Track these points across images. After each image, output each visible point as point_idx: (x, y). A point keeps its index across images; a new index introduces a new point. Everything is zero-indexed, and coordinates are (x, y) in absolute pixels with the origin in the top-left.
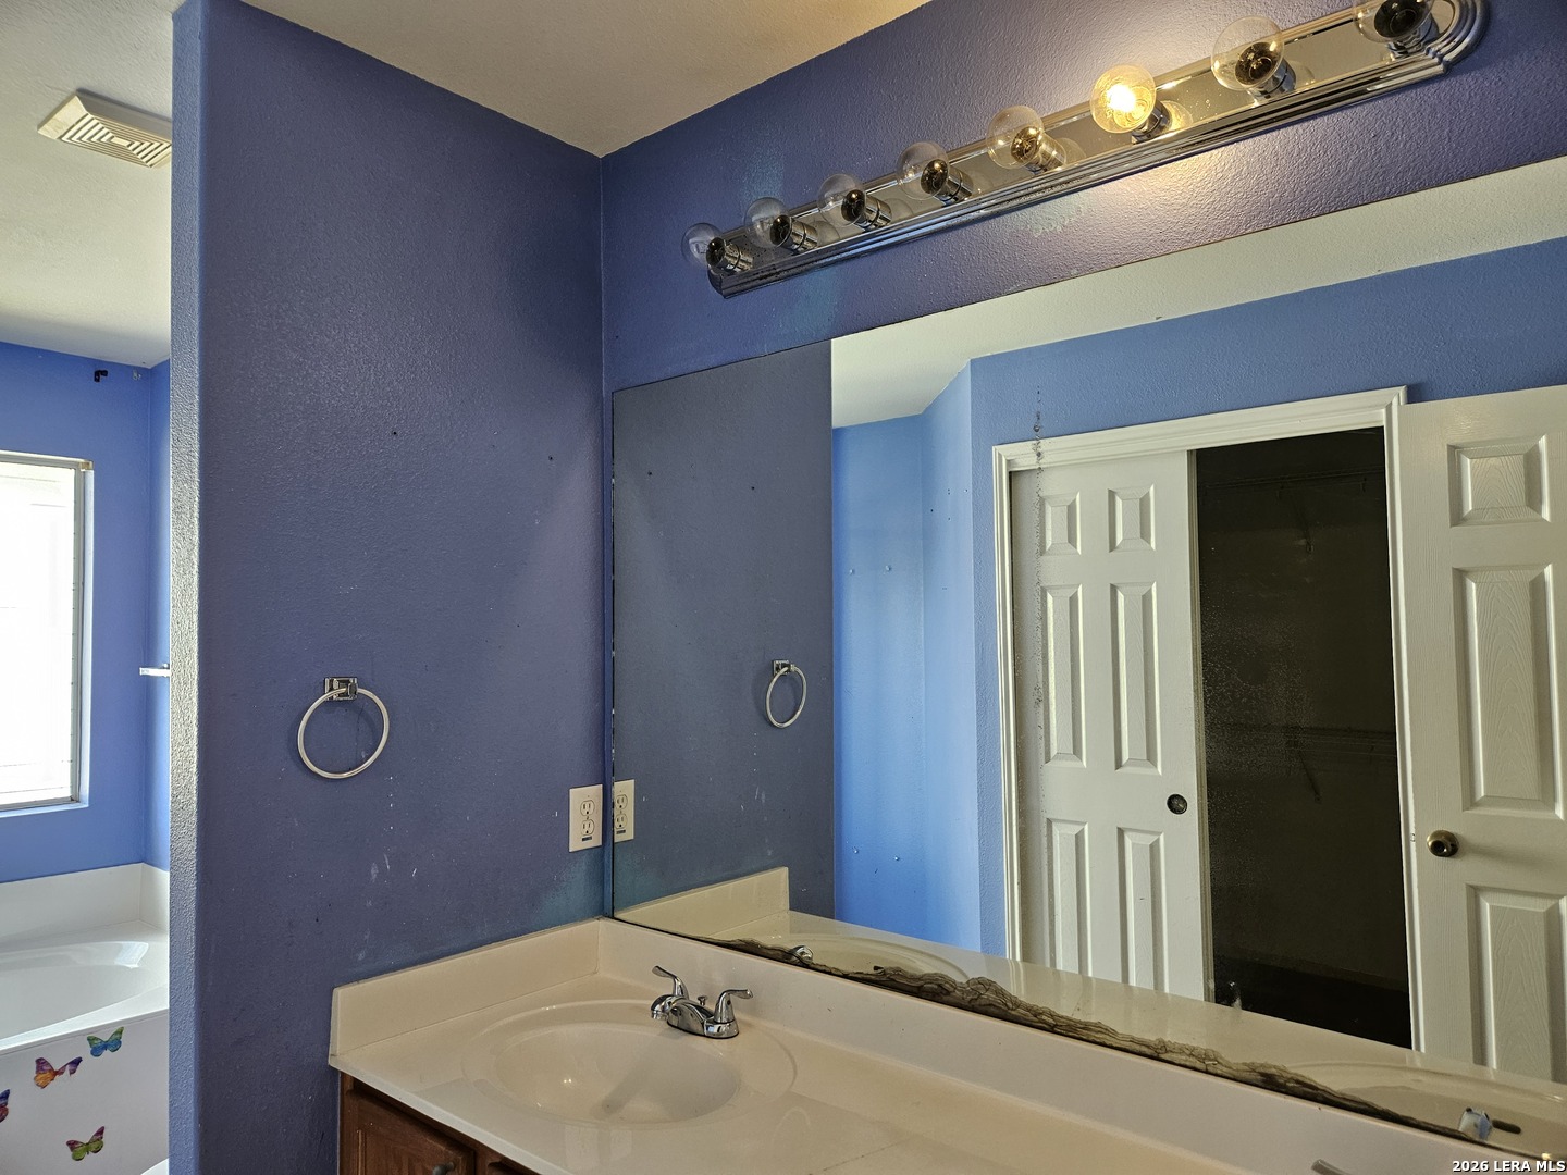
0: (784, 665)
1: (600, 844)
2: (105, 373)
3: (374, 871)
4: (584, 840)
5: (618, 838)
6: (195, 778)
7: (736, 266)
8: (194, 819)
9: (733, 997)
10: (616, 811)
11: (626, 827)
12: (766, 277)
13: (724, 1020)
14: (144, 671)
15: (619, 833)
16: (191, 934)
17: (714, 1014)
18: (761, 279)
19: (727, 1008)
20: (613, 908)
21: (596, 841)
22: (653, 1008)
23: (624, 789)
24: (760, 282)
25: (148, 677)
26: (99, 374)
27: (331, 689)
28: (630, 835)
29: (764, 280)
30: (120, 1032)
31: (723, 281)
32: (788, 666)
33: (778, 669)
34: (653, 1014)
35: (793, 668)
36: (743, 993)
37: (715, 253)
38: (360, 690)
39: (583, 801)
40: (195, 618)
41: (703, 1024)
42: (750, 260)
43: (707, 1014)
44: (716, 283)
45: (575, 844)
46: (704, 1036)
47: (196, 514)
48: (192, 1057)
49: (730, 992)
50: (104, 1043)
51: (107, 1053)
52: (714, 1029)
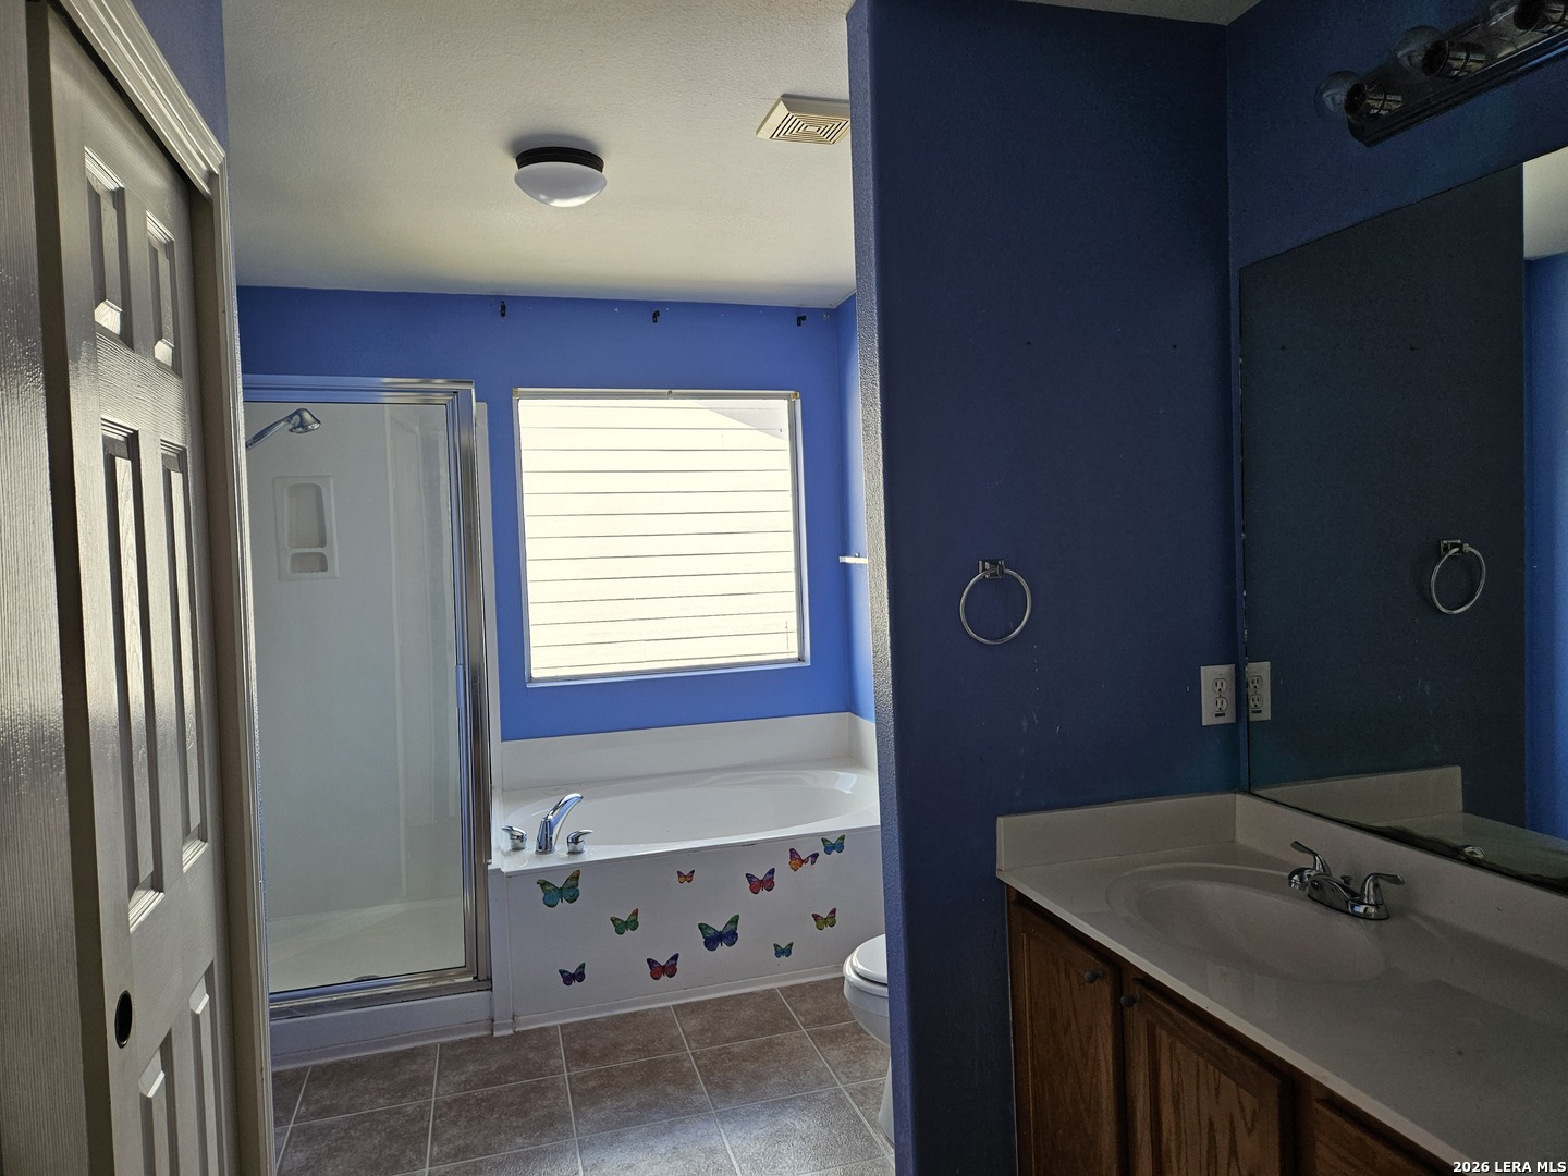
0: (1454, 546)
1: (1233, 721)
2: (804, 318)
3: (1025, 724)
4: (1217, 715)
5: (1254, 717)
6: (888, 638)
7: (1382, 108)
8: (889, 670)
9: (1380, 881)
10: (1251, 690)
11: (1263, 706)
12: (1417, 114)
13: (1372, 901)
14: (842, 559)
15: (1254, 712)
16: (892, 758)
17: (1362, 894)
18: (1412, 117)
19: (1374, 891)
20: (1250, 784)
21: (1229, 719)
22: (1291, 877)
23: (1261, 671)
24: (1410, 121)
25: (845, 564)
26: (800, 319)
27: (984, 569)
28: (1266, 715)
29: (1416, 118)
30: (843, 838)
31: (1367, 129)
32: (1460, 546)
33: (1446, 550)
34: (1291, 883)
35: (1467, 548)
36: (1395, 880)
37: (1354, 101)
38: (1007, 571)
39: (1214, 678)
40: (883, 514)
41: (1347, 902)
42: (1400, 98)
43: (1353, 894)
44: (1357, 132)
45: (1208, 719)
46: (1348, 913)
47: (880, 431)
48: (898, 851)
49: (1377, 876)
50: (834, 844)
51: (835, 852)
52: (1360, 909)
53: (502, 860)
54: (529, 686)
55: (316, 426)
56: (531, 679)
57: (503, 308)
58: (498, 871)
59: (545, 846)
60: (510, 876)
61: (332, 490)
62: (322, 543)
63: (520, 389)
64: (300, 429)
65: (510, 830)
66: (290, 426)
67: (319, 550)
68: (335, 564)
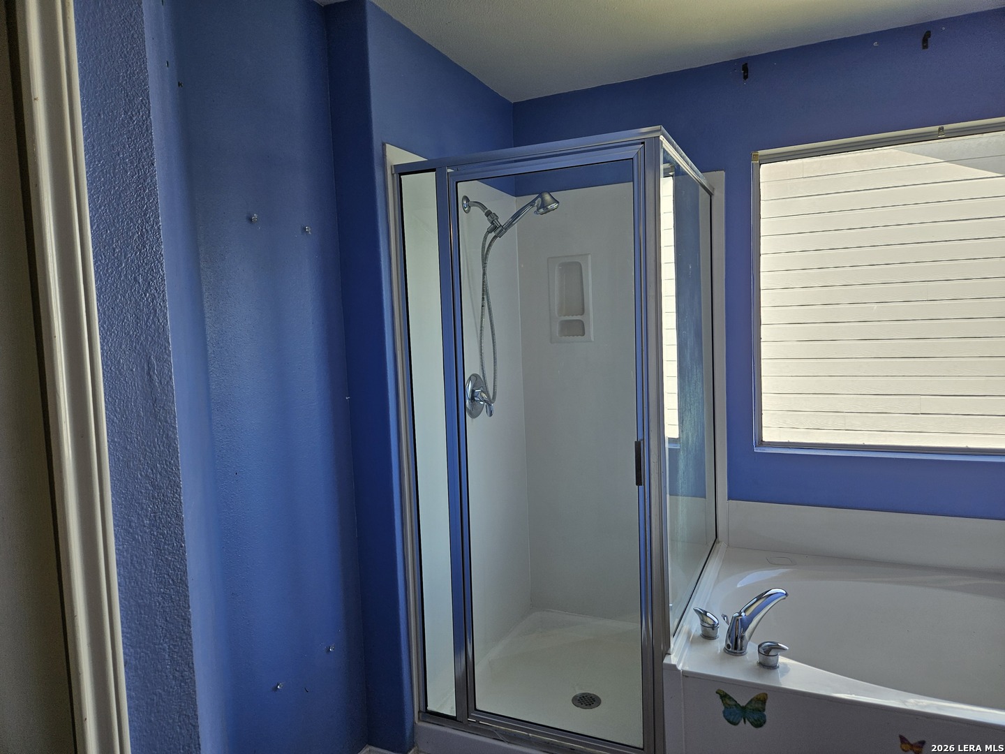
53: (680, 656)
54: (757, 450)
55: (555, 205)
56: (761, 443)
57: (745, 68)
58: (673, 668)
59: (735, 646)
60: (686, 675)
61: (590, 265)
62: (582, 312)
63: (761, 152)
64: (542, 210)
65: (703, 614)
66: (535, 208)
67: (579, 318)
68: (591, 329)
